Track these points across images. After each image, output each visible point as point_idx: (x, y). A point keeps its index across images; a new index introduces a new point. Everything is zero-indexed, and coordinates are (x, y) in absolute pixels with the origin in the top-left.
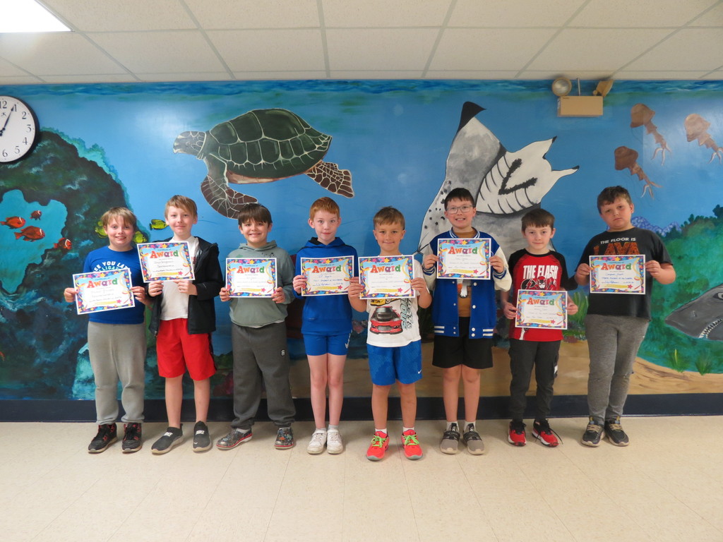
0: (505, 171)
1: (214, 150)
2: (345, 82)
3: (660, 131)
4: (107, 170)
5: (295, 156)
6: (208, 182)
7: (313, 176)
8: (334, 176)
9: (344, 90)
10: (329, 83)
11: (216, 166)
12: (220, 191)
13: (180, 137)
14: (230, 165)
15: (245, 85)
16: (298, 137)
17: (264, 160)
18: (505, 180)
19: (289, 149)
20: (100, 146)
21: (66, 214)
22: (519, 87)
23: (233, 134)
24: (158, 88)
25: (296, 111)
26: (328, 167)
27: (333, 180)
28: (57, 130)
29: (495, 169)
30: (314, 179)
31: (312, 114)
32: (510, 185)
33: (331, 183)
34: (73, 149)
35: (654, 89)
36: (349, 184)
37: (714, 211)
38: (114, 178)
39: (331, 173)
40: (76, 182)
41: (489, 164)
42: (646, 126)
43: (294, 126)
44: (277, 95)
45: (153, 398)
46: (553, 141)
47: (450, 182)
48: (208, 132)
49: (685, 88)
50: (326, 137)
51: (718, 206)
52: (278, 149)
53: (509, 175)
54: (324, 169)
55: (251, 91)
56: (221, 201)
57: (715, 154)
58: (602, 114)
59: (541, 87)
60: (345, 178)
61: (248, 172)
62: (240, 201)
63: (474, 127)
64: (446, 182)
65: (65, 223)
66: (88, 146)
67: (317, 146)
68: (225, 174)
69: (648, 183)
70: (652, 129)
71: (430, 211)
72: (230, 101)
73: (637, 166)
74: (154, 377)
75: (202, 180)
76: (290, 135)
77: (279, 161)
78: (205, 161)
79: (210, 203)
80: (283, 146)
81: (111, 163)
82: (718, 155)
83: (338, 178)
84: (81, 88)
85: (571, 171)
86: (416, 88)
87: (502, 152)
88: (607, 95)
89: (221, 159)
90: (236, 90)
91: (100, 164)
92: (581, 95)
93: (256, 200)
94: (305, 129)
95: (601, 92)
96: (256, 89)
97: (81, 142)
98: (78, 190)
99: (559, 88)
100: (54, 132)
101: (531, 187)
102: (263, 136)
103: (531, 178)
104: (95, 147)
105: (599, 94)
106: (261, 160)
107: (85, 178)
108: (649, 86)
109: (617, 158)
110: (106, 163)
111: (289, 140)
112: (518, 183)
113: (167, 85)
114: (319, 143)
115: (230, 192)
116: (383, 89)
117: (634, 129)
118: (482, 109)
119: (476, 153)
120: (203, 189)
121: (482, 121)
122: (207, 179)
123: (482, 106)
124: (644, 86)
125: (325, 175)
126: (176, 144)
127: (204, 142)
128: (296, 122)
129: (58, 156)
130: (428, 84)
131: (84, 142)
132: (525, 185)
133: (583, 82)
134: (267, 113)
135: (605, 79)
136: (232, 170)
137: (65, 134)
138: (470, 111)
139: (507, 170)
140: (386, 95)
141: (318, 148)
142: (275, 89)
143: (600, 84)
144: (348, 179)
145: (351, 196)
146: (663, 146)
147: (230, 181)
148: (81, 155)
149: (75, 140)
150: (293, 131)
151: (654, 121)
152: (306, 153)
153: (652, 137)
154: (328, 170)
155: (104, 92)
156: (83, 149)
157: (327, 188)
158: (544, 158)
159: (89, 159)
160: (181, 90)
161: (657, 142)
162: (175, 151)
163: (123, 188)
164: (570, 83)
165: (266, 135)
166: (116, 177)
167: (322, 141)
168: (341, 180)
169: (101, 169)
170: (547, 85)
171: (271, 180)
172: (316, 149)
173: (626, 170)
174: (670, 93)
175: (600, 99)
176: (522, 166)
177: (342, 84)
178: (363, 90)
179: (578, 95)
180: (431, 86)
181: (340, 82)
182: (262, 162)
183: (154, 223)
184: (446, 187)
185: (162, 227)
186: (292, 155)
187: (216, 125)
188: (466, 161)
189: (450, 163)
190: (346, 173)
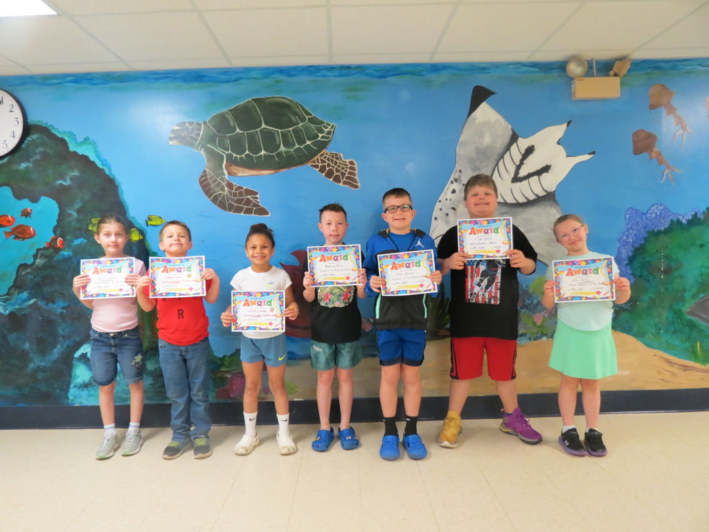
0: (518, 158)
1: (212, 140)
2: (349, 67)
3: (680, 112)
4: (100, 166)
5: (297, 146)
6: (206, 175)
7: (316, 167)
8: (339, 166)
9: (346, 75)
10: (331, 68)
11: (215, 158)
12: (219, 184)
13: (176, 128)
14: (229, 156)
15: (243, 72)
16: (300, 125)
17: (265, 150)
18: (518, 168)
19: (290, 140)
20: (91, 139)
21: (57, 211)
22: (532, 69)
23: (232, 124)
24: (151, 76)
25: (297, 98)
26: (333, 157)
27: (337, 171)
28: (47, 123)
29: (507, 157)
30: (317, 170)
31: (313, 101)
32: (523, 173)
33: (336, 174)
34: (63, 142)
35: (674, 68)
36: (354, 174)
38: (107, 172)
39: (336, 163)
40: (68, 178)
41: (501, 151)
42: (665, 107)
43: (296, 114)
44: (278, 82)
45: (153, 402)
46: (568, 125)
47: (460, 171)
48: (205, 123)
49: (706, 66)
50: (329, 125)
52: (279, 139)
53: (522, 162)
54: (328, 159)
55: (251, 79)
56: (220, 195)
58: (619, 96)
59: (555, 69)
60: (350, 168)
61: (249, 164)
62: (241, 194)
63: (485, 112)
64: (456, 171)
65: (58, 221)
66: (80, 139)
67: (320, 135)
68: (224, 166)
69: (668, 167)
70: (671, 110)
71: (440, 201)
72: (227, 89)
73: (655, 150)
74: (154, 380)
75: (200, 173)
76: (292, 124)
77: (281, 151)
78: (202, 152)
79: (209, 197)
80: (284, 136)
81: (104, 157)
83: (343, 168)
84: (70, 78)
85: (587, 157)
86: (423, 72)
87: (514, 138)
88: (624, 76)
89: (219, 150)
90: (234, 77)
91: (93, 158)
92: (597, 76)
93: (256, 193)
94: (307, 117)
95: (618, 72)
96: (255, 76)
97: (71, 134)
98: (69, 187)
99: (574, 69)
100: (44, 125)
101: (545, 174)
102: (264, 126)
103: (545, 165)
104: (86, 140)
105: (616, 75)
106: (261, 151)
107: (76, 173)
108: (668, 65)
109: (635, 142)
110: (98, 157)
111: (291, 129)
112: (531, 171)
113: (160, 74)
114: (322, 132)
115: (230, 186)
116: (389, 74)
117: (652, 111)
118: (492, 93)
119: (487, 140)
120: (201, 183)
121: (493, 106)
122: (205, 171)
123: (492, 90)
124: (663, 65)
125: (329, 165)
126: (171, 136)
127: (201, 133)
128: (298, 111)
129: (48, 150)
130: (436, 68)
131: (75, 135)
132: (539, 173)
133: (598, 63)
134: (267, 101)
135: (622, 59)
136: (231, 161)
137: (55, 127)
138: (480, 96)
139: (520, 157)
140: (391, 79)
141: (322, 137)
142: (274, 76)
143: (617, 64)
144: (354, 169)
145: (357, 187)
146: (684, 128)
147: (229, 174)
148: (72, 148)
149: (65, 132)
150: (294, 120)
151: (674, 102)
152: (309, 143)
153: (671, 119)
154: (332, 161)
155: (94, 82)
156: (74, 142)
157: (331, 180)
158: (558, 143)
159: (80, 153)
160: (175, 78)
161: (677, 124)
162: (171, 143)
163: (117, 183)
164: (586, 63)
165: (266, 124)
166: (110, 170)
167: (326, 130)
168: (346, 171)
169: (93, 163)
170: (561, 66)
171: (273, 172)
172: (319, 139)
173: (645, 155)
174: (690, 72)
175: (617, 80)
176: (535, 152)
177: (346, 70)
178: (367, 75)
179: (593, 76)
180: (440, 70)
181: (343, 67)
182: (263, 152)
183: (150, 219)
184: (456, 176)
185: (159, 223)
186: (294, 145)
187: (214, 115)
188: (477, 149)
189: (460, 151)
190: (351, 163)
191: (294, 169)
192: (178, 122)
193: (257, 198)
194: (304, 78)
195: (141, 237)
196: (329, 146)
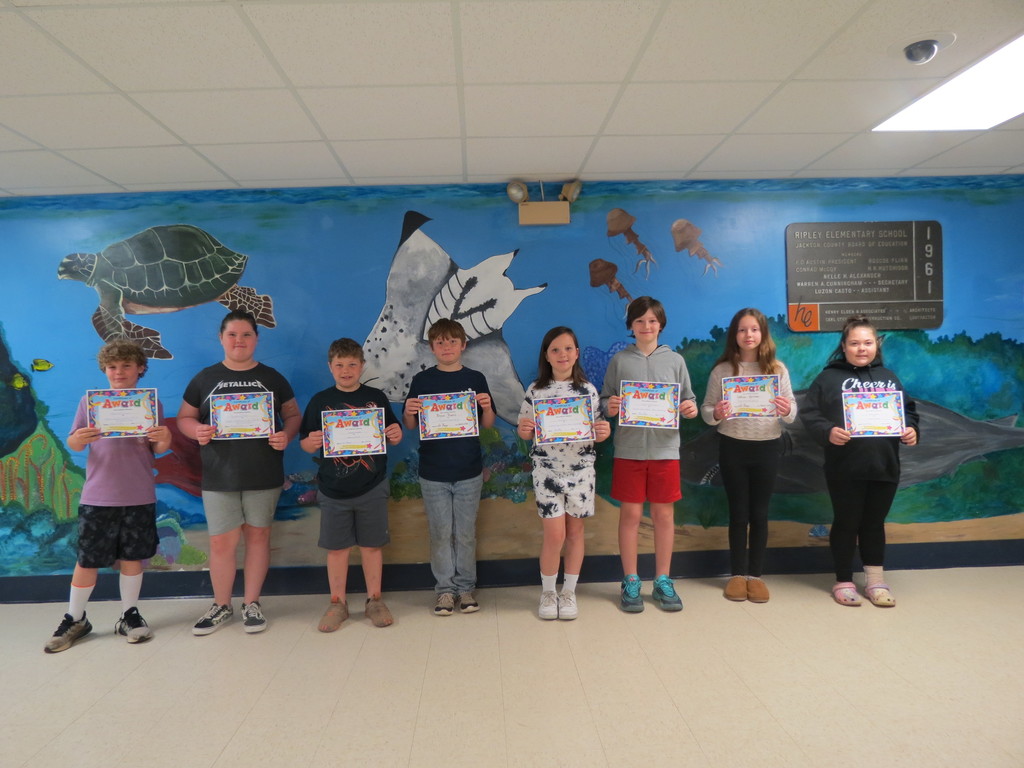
0: (457, 292)
1: (107, 274)
2: (262, 192)
3: (640, 240)
5: (204, 280)
6: (100, 314)
7: (226, 303)
8: (252, 303)
9: (260, 200)
10: (242, 193)
11: (110, 294)
12: (115, 324)
13: (66, 260)
14: (127, 293)
16: (207, 257)
17: (167, 285)
18: (458, 303)
19: (196, 273)
23: (130, 256)
24: (39, 203)
25: (205, 227)
26: (245, 292)
27: (250, 308)
29: (445, 290)
30: (227, 307)
31: (221, 230)
32: (464, 308)
33: (248, 310)
35: (633, 191)
36: (269, 312)
37: (711, 332)
39: (248, 299)
41: (437, 284)
42: (624, 234)
43: (202, 244)
44: (182, 208)
45: (39, 574)
46: (515, 254)
47: (391, 307)
48: (99, 255)
49: (670, 189)
50: (241, 256)
51: (716, 327)
52: (184, 272)
53: (462, 296)
54: (240, 295)
55: (151, 205)
56: (116, 335)
57: (709, 266)
58: (568, 222)
60: (265, 305)
61: (149, 301)
62: (140, 335)
63: (419, 240)
64: (387, 307)
67: (231, 268)
68: (120, 303)
70: (632, 237)
71: (368, 341)
72: (125, 217)
73: (616, 281)
75: (94, 312)
76: (198, 256)
77: (186, 287)
78: (96, 288)
79: (104, 339)
80: (190, 269)
82: (712, 267)
83: (256, 305)
85: (538, 290)
86: (348, 197)
87: (453, 269)
88: (576, 200)
89: (115, 285)
90: (132, 203)
92: (546, 200)
93: (158, 334)
94: (215, 248)
95: (566, 196)
96: (156, 201)
99: (516, 193)
101: (489, 310)
102: (165, 258)
103: (489, 299)
105: (565, 199)
106: (163, 285)
108: (627, 188)
109: (592, 272)
111: (197, 261)
112: (474, 307)
114: (232, 264)
115: (127, 325)
116: (308, 198)
117: (611, 238)
118: (427, 219)
119: (421, 272)
120: (95, 322)
121: (428, 233)
122: (99, 309)
124: (621, 187)
125: (240, 301)
126: (61, 269)
127: (95, 266)
130: (362, 191)
132: (483, 308)
133: (545, 184)
134: (170, 229)
135: (571, 181)
136: (129, 298)
138: (413, 222)
139: (461, 291)
140: (311, 205)
141: (232, 270)
142: (178, 202)
143: (566, 187)
144: (269, 305)
145: (273, 326)
146: (647, 257)
147: (127, 311)
150: (199, 249)
151: (635, 228)
152: (217, 276)
153: (633, 247)
154: (244, 296)
158: (504, 274)
160: (66, 205)
161: (640, 253)
162: (60, 277)
164: (525, 187)
165: (168, 256)
167: (237, 262)
168: (260, 308)
170: (501, 189)
171: (176, 309)
172: (229, 272)
173: (604, 287)
174: (652, 196)
175: (567, 203)
176: (478, 285)
177: (259, 194)
178: (283, 199)
179: (541, 200)
180: (366, 193)
181: (256, 192)
182: (165, 287)
183: (36, 363)
184: (387, 313)
185: (46, 368)
186: (201, 279)
187: (109, 245)
188: (410, 281)
189: (391, 284)
190: (266, 299)
191: (200, 306)
192: (68, 254)
193: (158, 339)
194: (213, 204)
195: (26, 384)
196: (241, 281)
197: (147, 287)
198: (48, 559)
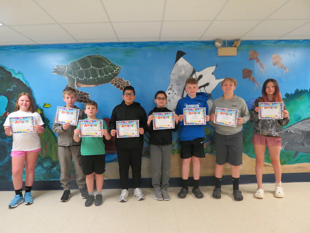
1: (70, 73)
2: (126, 43)
3: (261, 62)
4: (24, 82)
5: (105, 75)
7: (113, 84)
8: (122, 83)
9: (125, 46)
10: (119, 44)
11: (72, 80)
13: (56, 68)
14: (77, 79)
15: (83, 45)
16: (106, 67)
17: (92, 77)
19: (102, 72)
20: (21, 72)
21: (7, 101)
22: (201, 44)
23: (79, 66)
24: (46, 47)
25: (105, 56)
26: (120, 79)
27: (122, 85)
28: (3, 65)
30: (113, 85)
31: (112, 57)
33: (121, 86)
34: (10, 73)
35: (258, 44)
37: (285, 95)
38: (28, 86)
40: (12, 88)
41: (188, 77)
42: (255, 59)
43: (104, 62)
44: (97, 49)
45: (46, 180)
46: (216, 67)
47: (172, 85)
48: (68, 66)
49: (272, 43)
50: (118, 67)
51: (287, 93)
52: (98, 72)
54: (118, 81)
55: (86, 48)
57: (285, 71)
58: (236, 55)
59: (211, 44)
61: (85, 82)
62: (82, 95)
63: (182, 61)
64: (170, 85)
65: (7, 105)
66: (17, 72)
67: (115, 71)
68: (75, 83)
69: (257, 84)
70: (258, 61)
72: (77, 52)
73: (252, 77)
74: (46, 171)
76: (103, 66)
77: (99, 78)
78: (66, 78)
80: (100, 71)
81: (27, 79)
82: (286, 72)
83: (124, 84)
84: (13, 47)
86: (157, 45)
87: (194, 72)
88: (239, 47)
89: (73, 77)
90: (79, 47)
91: (22, 80)
92: (228, 47)
93: (89, 94)
94: (109, 63)
95: (236, 45)
96: (88, 46)
97: (13, 70)
98: (12, 91)
99: (218, 44)
100: (2, 66)
101: (207, 87)
102: (91, 67)
103: (207, 83)
104: (19, 73)
105: (235, 46)
106: (90, 77)
107: (15, 86)
108: (256, 43)
109: (243, 74)
110: (24, 80)
111: (102, 68)
112: (201, 85)
113: (49, 46)
114: (115, 69)
116: (143, 46)
117: (251, 61)
119: (183, 73)
122: (67, 85)
124: (254, 42)
125: (118, 83)
126: (54, 71)
127: (66, 70)
128: (106, 61)
129: (3, 77)
130: (162, 43)
131: (15, 71)
132: (204, 86)
133: (228, 41)
134: (93, 57)
135: (237, 40)
136: (78, 81)
137: (6, 67)
138: (180, 54)
140: (144, 48)
141: (115, 72)
142: (95, 47)
143: (235, 43)
144: (128, 84)
146: (263, 68)
147: (77, 86)
148: (13, 76)
149: (11, 69)
150: (104, 64)
151: (259, 57)
152: (110, 74)
153: (258, 64)
154: (119, 81)
155: (23, 49)
156: (14, 73)
157: (119, 89)
158: (212, 74)
159: (17, 78)
160: (55, 47)
161: (260, 66)
162: (54, 74)
163: (32, 90)
164: (222, 42)
165: (92, 66)
166: (29, 85)
167: (117, 69)
168: (125, 85)
169: (22, 82)
170: (212, 43)
171: (95, 86)
172: (114, 72)
173: (248, 79)
174: (265, 46)
175: (235, 48)
176: (203, 78)
177: (125, 44)
178: (134, 46)
179: (226, 47)
180: (163, 44)
181: (124, 43)
182: (91, 78)
183: (45, 105)
184: (170, 87)
185: (49, 106)
186: (104, 75)
187: (72, 62)
188: (179, 76)
189: (172, 77)
190: (127, 82)
191: (104, 84)
192: (56, 65)
193: (89, 96)
194: (108, 48)
195: (41, 112)
196: (118, 75)
197: (85, 78)
198: (50, 175)
